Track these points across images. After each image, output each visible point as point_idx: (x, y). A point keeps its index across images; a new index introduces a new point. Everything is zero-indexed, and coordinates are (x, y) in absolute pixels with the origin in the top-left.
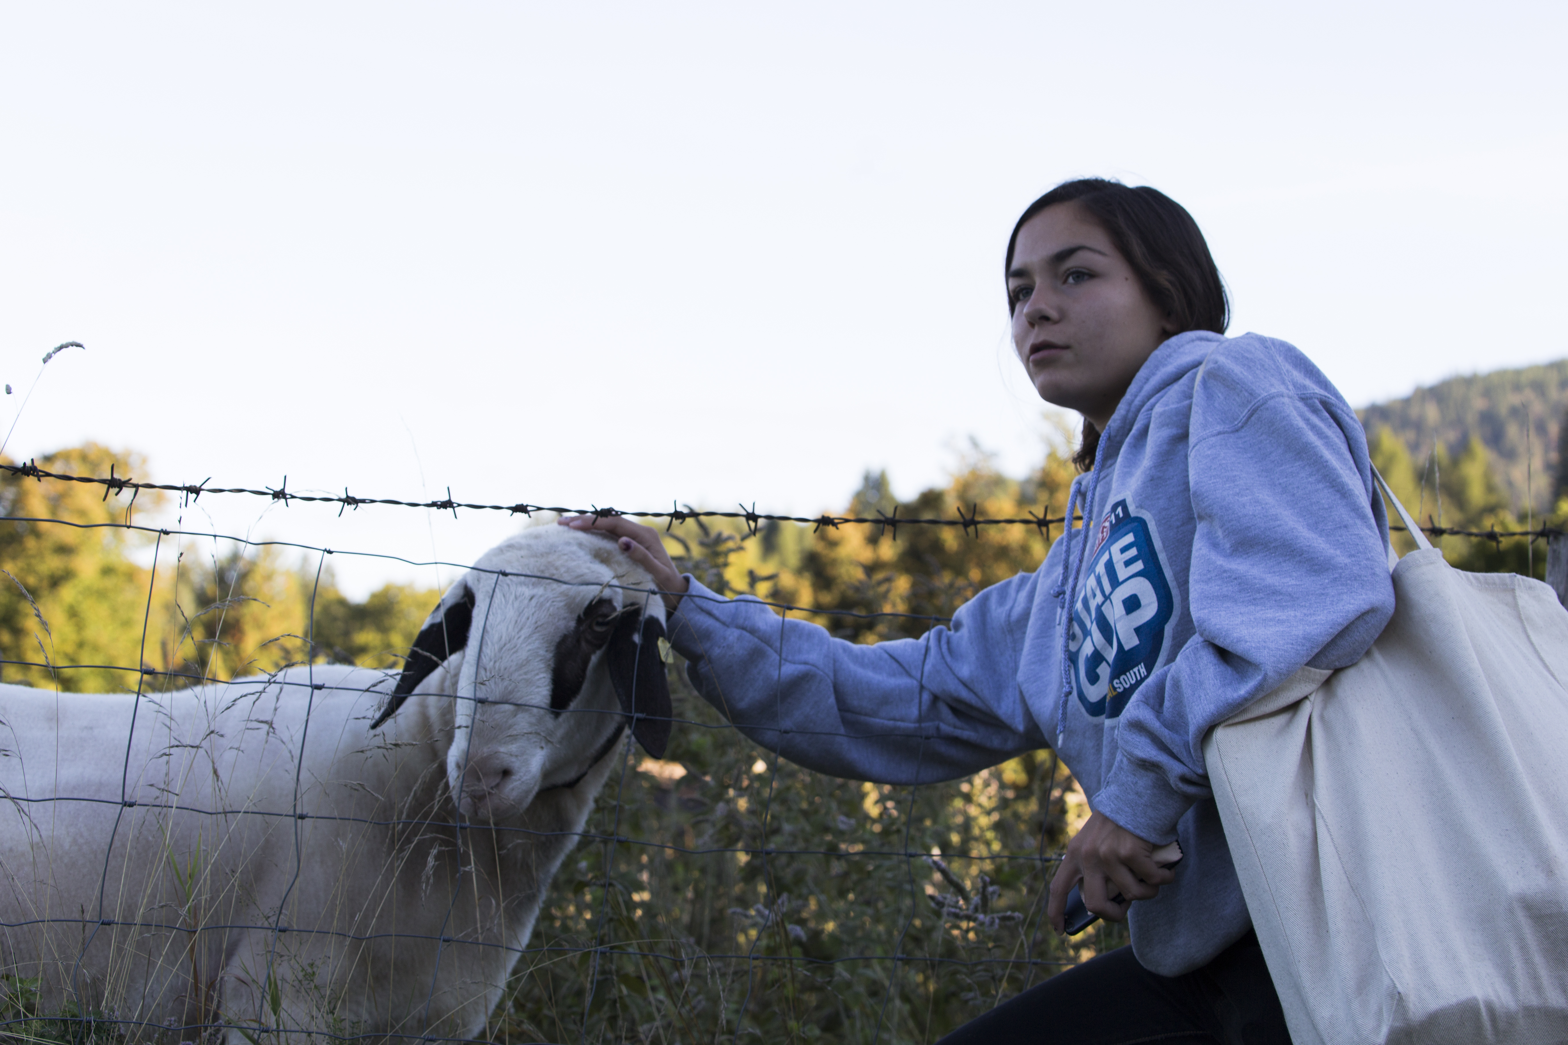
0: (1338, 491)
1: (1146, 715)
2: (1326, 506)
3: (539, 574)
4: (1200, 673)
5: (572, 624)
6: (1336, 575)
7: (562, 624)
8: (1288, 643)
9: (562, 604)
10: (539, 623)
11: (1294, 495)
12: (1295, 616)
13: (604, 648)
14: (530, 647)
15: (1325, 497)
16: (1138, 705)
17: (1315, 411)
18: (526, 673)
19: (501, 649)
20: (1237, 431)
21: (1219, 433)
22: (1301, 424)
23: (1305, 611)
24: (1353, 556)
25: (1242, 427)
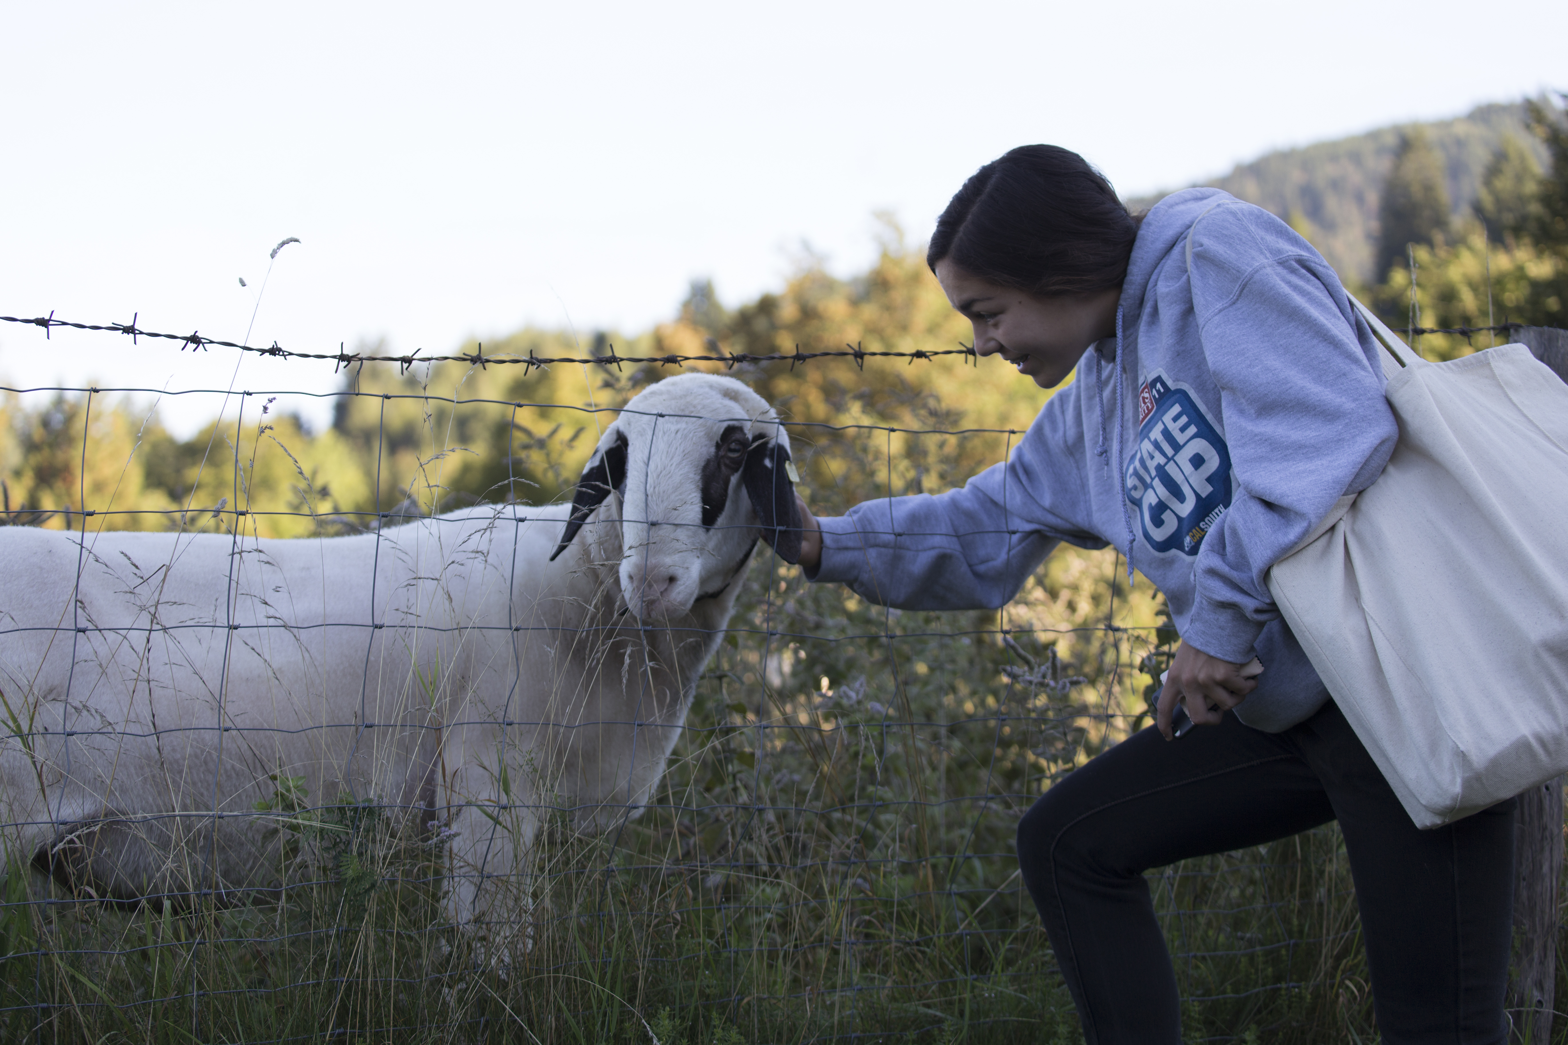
0: (1330, 343)
1: (1215, 562)
2: (1324, 360)
3: (680, 413)
4: (1252, 522)
5: (713, 450)
6: (1347, 421)
7: (704, 450)
8: (1322, 490)
9: (702, 433)
10: (686, 451)
11: (1295, 353)
12: (1322, 465)
13: (740, 472)
14: (681, 472)
15: (1322, 351)
16: (1207, 555)
17: (1293, 271)
18: (681, 494)
19: (658, 476)
20: (1234, 303)
21: (1220, 311)
22: (1286, 289)
23: (1329, 459)
24: (1356, 400)
25: (1237, 299)
